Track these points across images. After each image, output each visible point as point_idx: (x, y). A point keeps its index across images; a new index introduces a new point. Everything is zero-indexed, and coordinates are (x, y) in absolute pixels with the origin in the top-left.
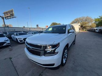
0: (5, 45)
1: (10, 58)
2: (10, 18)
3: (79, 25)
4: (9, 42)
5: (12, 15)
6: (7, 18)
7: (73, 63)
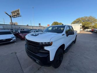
0: (12, 41)
1: (16, 53)
2: (17, 17)
3: (81, 26)
4: (15, 39)
5: (18, 14)
6: (14, 17)
7: (69, 62)
